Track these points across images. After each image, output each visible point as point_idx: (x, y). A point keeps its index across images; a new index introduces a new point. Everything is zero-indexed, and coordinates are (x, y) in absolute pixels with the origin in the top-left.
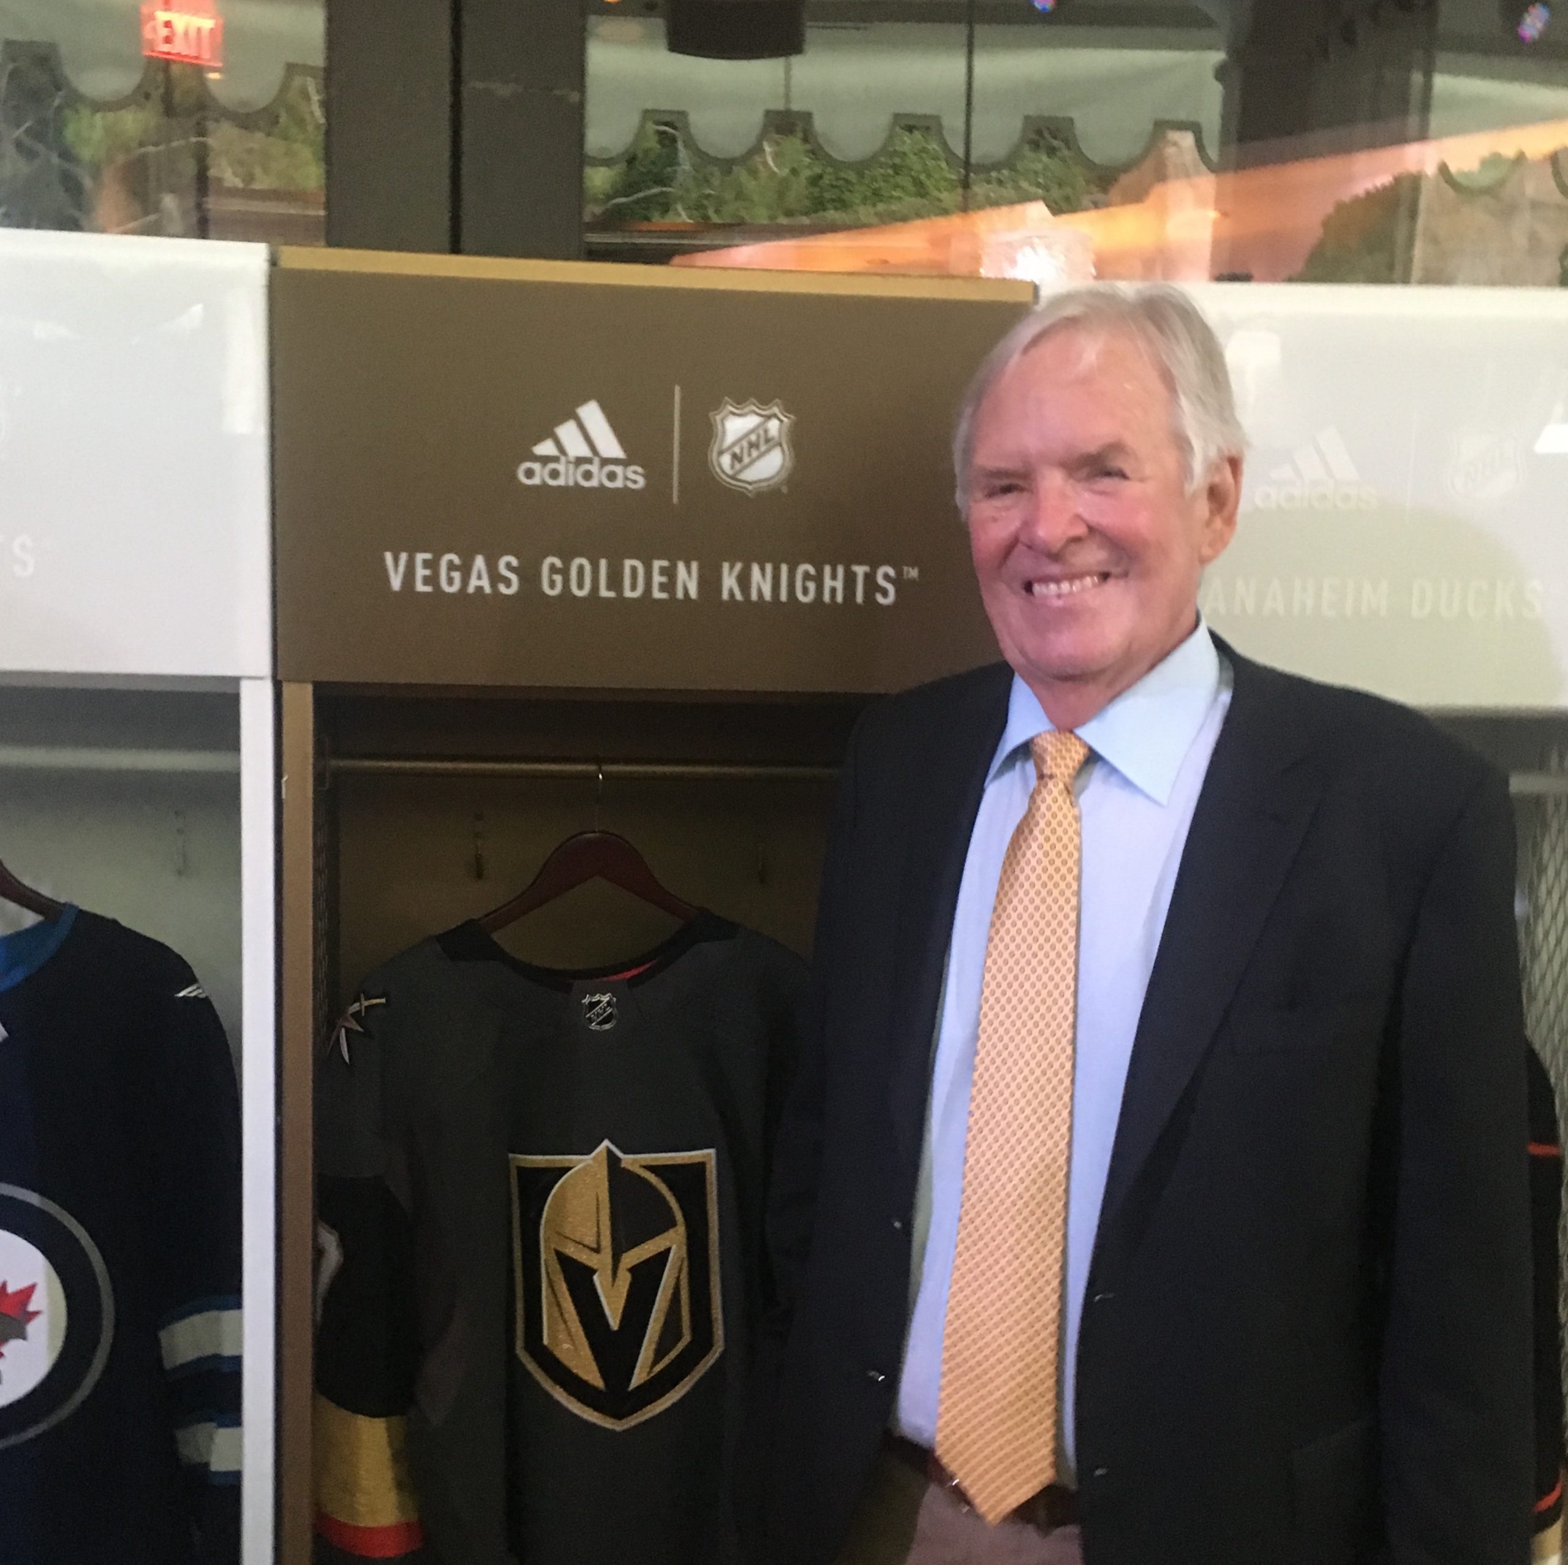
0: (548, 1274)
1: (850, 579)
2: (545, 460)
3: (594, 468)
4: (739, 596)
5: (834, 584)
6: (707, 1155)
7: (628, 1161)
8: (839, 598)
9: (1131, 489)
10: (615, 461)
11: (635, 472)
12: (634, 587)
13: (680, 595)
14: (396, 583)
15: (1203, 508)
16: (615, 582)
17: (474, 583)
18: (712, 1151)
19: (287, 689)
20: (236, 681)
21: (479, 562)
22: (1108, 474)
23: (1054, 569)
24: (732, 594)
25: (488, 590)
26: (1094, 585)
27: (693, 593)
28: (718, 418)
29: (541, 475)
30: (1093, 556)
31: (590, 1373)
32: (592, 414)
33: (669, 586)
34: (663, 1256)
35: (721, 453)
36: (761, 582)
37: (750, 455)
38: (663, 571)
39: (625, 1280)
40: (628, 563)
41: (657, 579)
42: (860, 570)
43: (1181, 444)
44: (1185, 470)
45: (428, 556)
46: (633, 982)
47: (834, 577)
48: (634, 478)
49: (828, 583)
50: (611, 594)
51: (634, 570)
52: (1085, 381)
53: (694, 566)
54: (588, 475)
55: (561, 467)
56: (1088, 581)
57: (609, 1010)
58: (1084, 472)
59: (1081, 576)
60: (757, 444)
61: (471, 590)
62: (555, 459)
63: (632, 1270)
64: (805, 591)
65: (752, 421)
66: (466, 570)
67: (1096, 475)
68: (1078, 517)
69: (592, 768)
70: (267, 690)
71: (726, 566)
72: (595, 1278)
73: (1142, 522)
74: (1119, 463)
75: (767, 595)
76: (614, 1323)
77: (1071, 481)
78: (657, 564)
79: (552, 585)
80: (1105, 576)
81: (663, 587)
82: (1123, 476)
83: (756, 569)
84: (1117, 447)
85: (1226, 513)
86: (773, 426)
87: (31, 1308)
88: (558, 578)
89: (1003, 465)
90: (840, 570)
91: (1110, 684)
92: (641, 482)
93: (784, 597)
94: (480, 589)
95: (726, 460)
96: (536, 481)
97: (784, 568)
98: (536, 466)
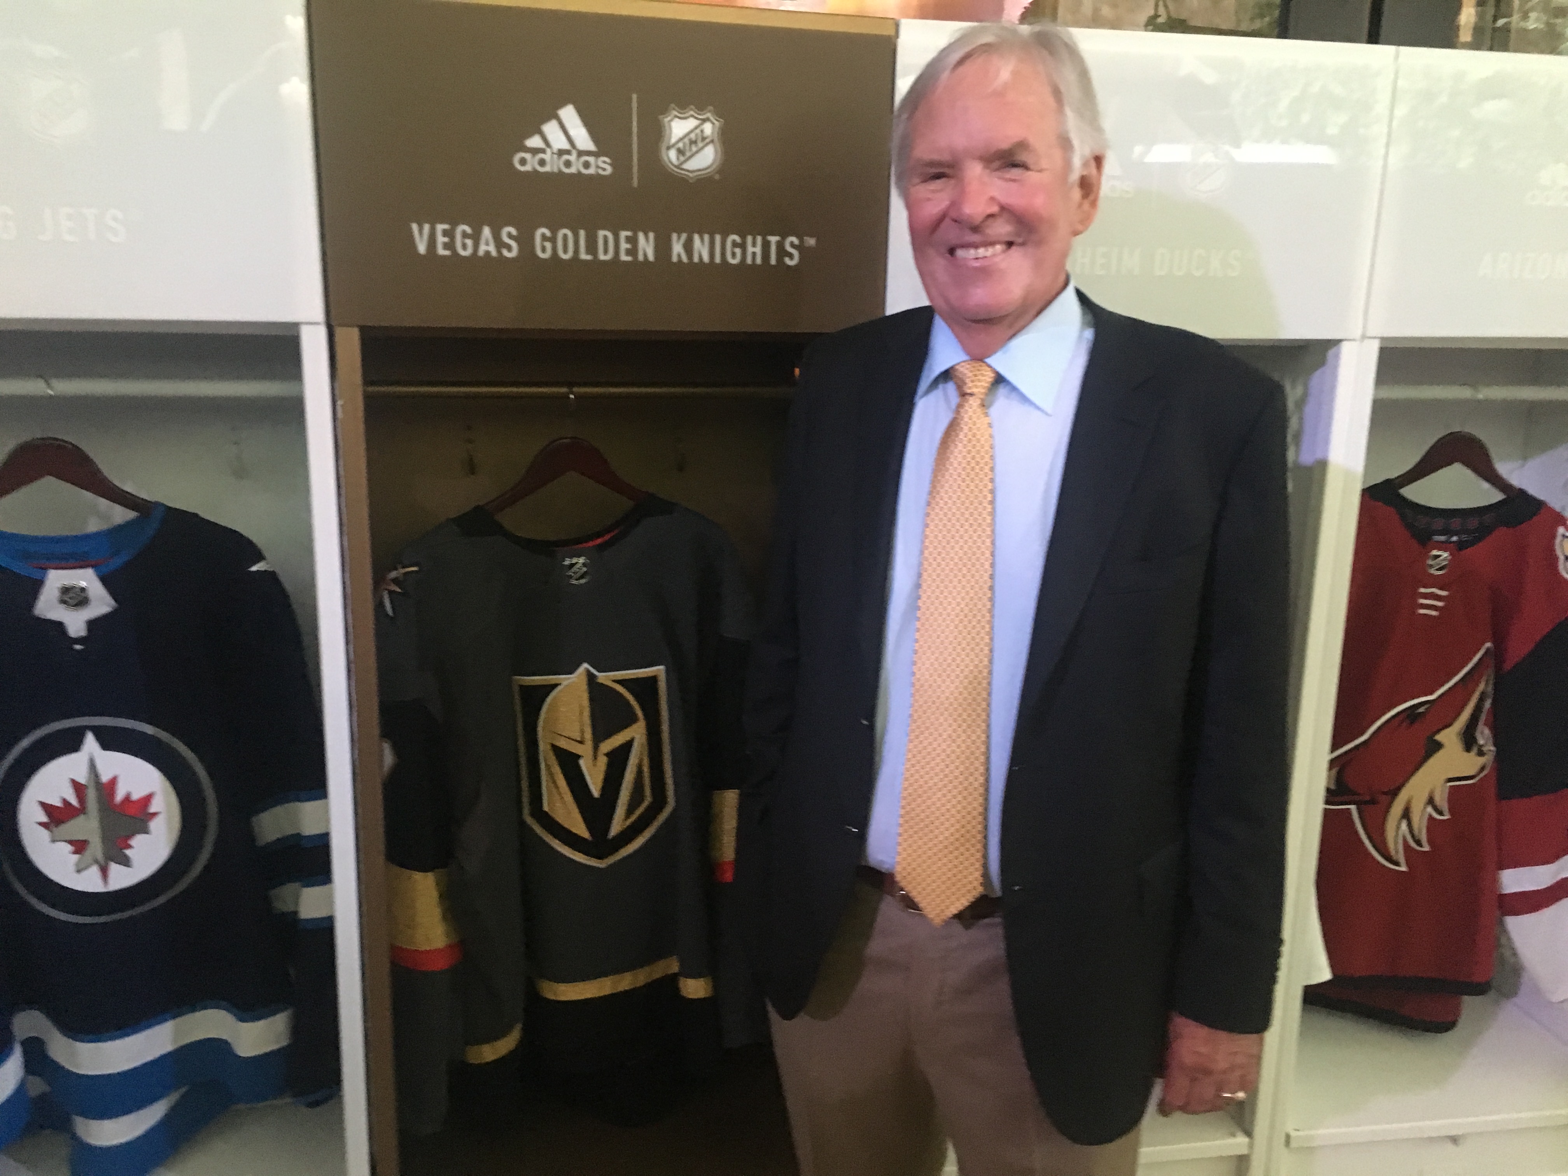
0: (545, 760)
1: (766, 245)
2: (535, 151)
3: (573, 158)
4: (685, 259)
5: (754, 249)
6: (659, 670)
7: (603, 677)
8: (759, 261)
9: (1032, 177)
10: (589, 153)
11: (604, 162)
12: (606, 252)
13: (641, 258)
14: (422, 248)
15: (1076, 194)
16: (592, 247)
17: (482, 249)
18: (662, 667)
19: (339, 332)
20: (296, 326)
21: (487, 232)
22: (1015, 165)
23: (975, 238)
24: (679, 256)
25: (494, 253)
26: (1004, 252)
27: (651, 258)
28: (666, 120)
29: (531, 164)
30: (1002, 229)
31: (580, 829)
32: (569, 114)
33: (633, 252)
34: (628, 745)
35: (668, 148)
36: (701, 249)
37: (690, 150)
38: (628, 239)
39: (603, 761)
40: (601, 233)
41: (624, 246)
42: (773, 239)
43: (1065, 144)
44: (1067, 165)
45: (446, 226)
46: (601, 548)
47: (754, 245)
48: (603, 166)
49: (750, 249)
50: (589, 257)
51: (605, 238)
52: (999, 94)
53: (651, 235)
54: (568, 164)
55: (547, 157)
56: (999, 247)
57: (585, 569)
58: (997, 164)
59: (992, 244)
60: (694, 142)
61: (481, 253)
62: (543, 151)
63: (607, 755)
64: (734, 255)
65: (692, 123)
66: (476, 237)
67: (1005, 167)
68: (992, 199)
69: (564, 390)
70: (321, 333)
71: (674, 236)
72: (582, 762)
73: (1039, 203)
74: (1023, 157)
75: (706, 258)
76: (596, 793)
77: (988, 171)
78: (624, 234)
79: (544, 250)
80: (1010, 244)
81: (628, 252)
82: (1025, 167)
83: (696, 237)
84: (1022, 145)
85: (1091, 197)
86: (708, 128)
87: (152, 809)
88: (548, 245)
89: (935, 157)
90: (759, 239)
91: (1010, 326)
92: (609, 170)
93: (718, 260)
94: (488, 253)
95: (673, 154)
96: (528, 168)
97: (718, 238)
98: (528, 156)
